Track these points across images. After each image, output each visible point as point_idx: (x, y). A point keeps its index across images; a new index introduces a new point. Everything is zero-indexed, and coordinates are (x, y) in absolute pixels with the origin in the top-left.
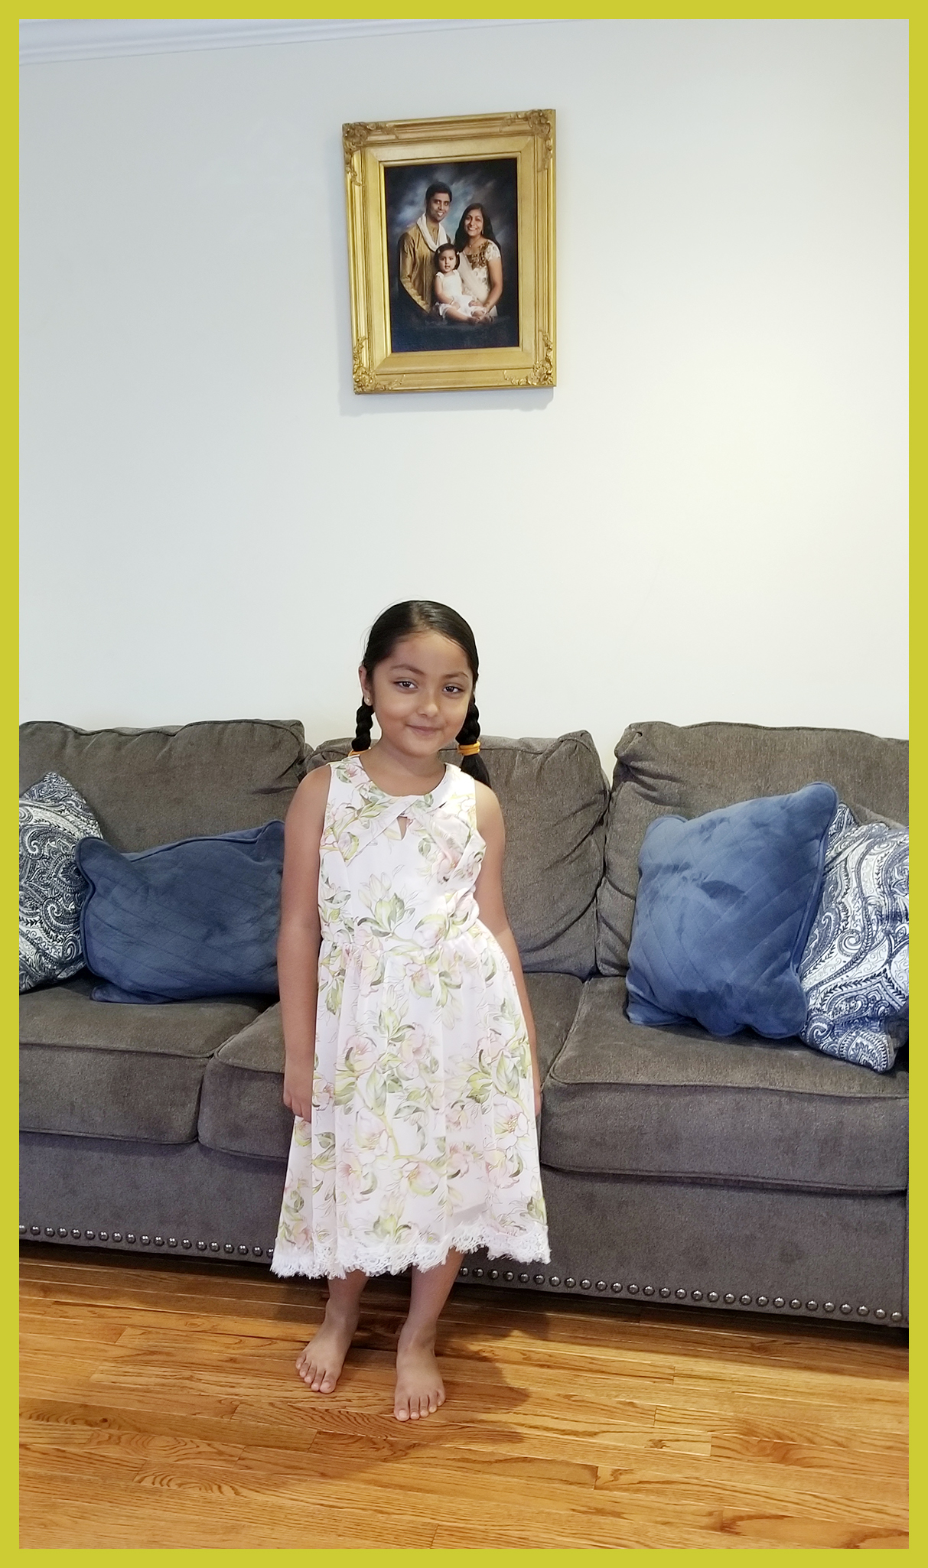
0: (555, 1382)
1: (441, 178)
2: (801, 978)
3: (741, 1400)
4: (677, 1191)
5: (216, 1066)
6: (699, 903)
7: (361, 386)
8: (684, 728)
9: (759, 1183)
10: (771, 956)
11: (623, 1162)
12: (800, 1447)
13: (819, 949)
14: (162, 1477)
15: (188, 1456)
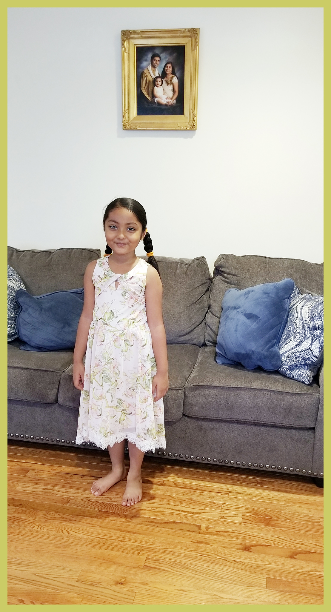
0: (186, 494)
1: (157, 51)
2: (279, 350)
3: (253, 502)
4: (232, 425)
5: (65, 375)
6: (244, 321)
7: (125, 127)
8: (240, 257)
9: (262, 423)
10: (270, 341)
11: (213, 414)
12: (274, 520)
13: (286, 339)
14: (41, 526)
15: (51, 519)
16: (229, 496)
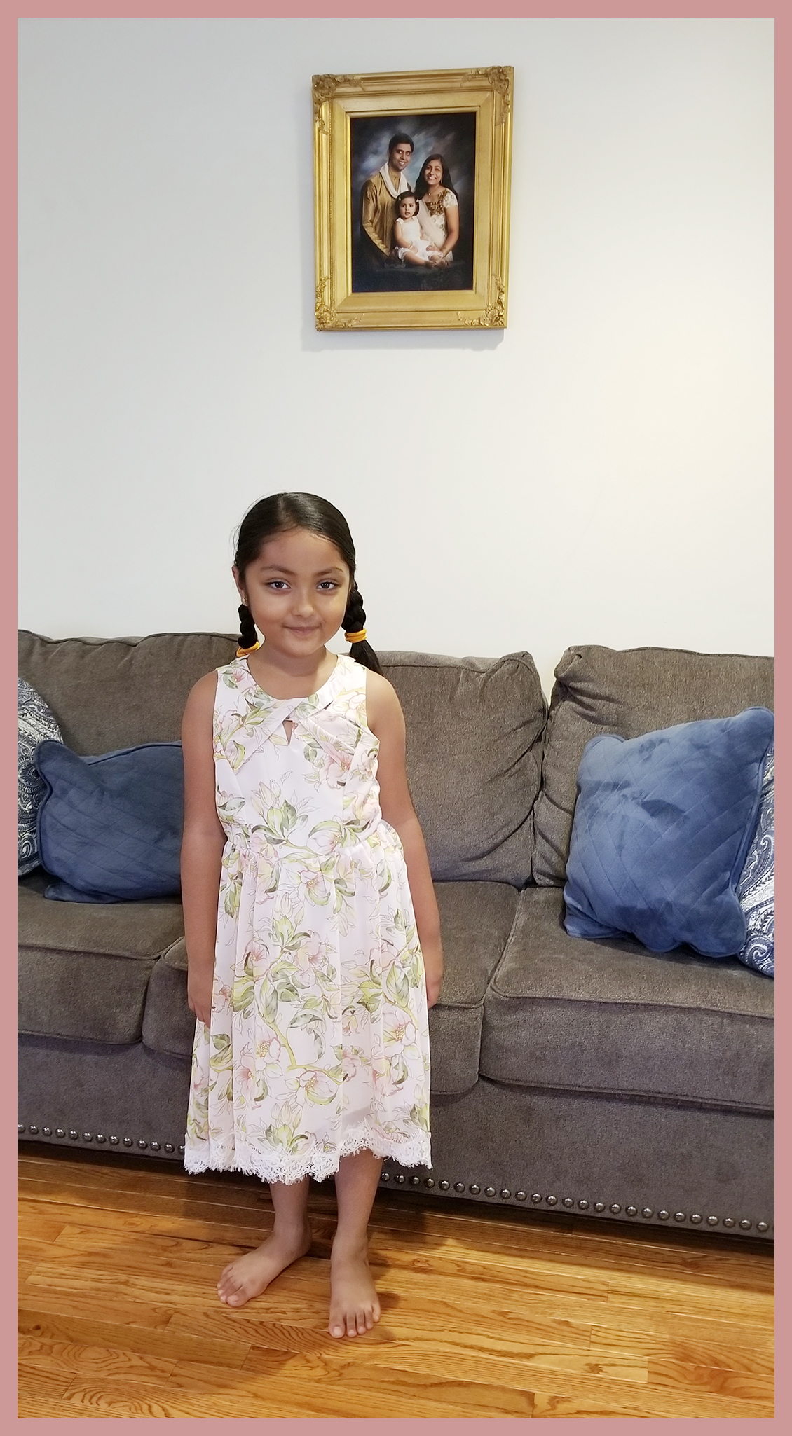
0: (489, 1297)
2: (741, 898)
3: (676, 1321)
4: (614, 1107)
5: (162, 969)
6: (640, 821)
7: (323, 323)
8: (623, 652)
9: (698, 1102)
10: (713, 876)
11: (562, 1076)
12: (737, 1375)
13: (759, 871)
14: (91, 1394)
15: (119, 1371)
16: (609, 1304)
